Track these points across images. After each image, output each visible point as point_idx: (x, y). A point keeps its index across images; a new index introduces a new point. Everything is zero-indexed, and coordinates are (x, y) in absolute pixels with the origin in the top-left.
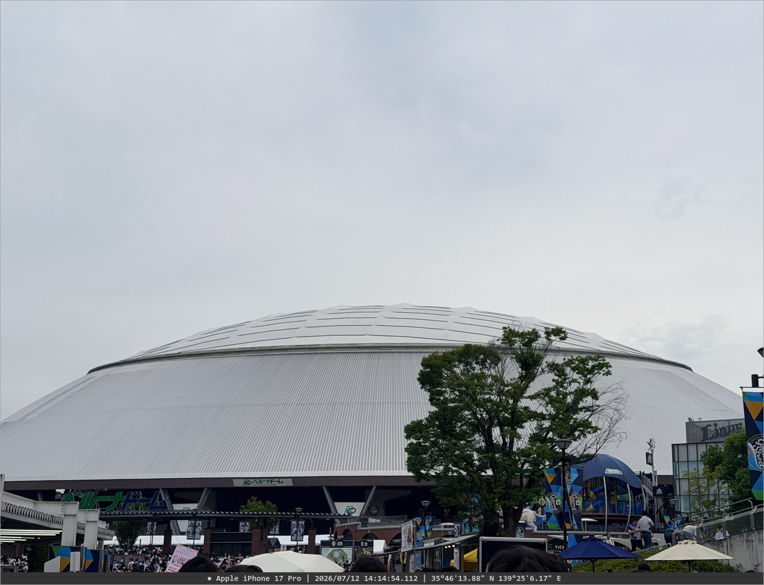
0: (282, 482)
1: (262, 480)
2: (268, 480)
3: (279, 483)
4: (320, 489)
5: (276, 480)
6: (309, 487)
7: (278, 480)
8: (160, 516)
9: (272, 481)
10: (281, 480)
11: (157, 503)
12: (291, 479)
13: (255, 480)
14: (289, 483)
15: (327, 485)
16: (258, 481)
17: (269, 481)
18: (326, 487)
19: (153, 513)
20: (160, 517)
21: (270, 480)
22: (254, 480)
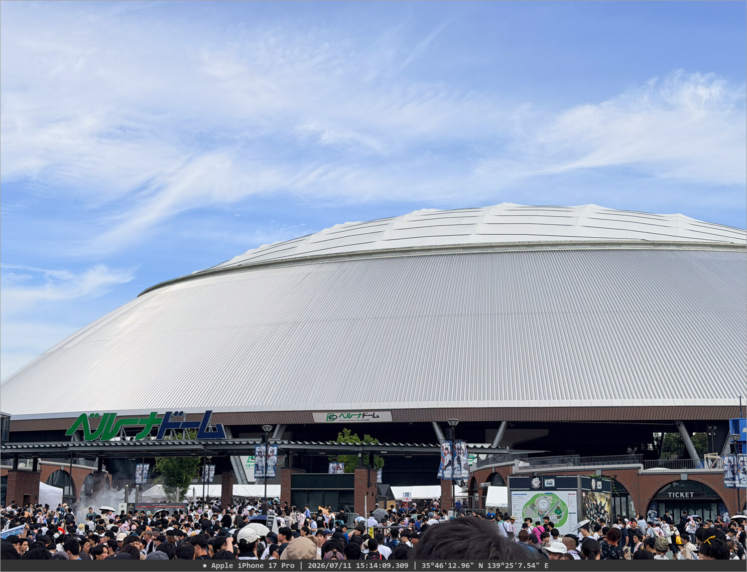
0: (378, 417)
1: (351, 413)
2: (358, 413)
3: (373, 417)
4: (429, 425)
5: (369, 413)
6: (414, 423)
7: (372, 413)
8: (215, 448)
9: (364, 415)
10: (376, 414)
11: (208, 429)
12: (390, 412)
13: (342, 414)
14: (387, 418)
15: (439, 421)
16: (345, 416)
17: (360, 415)
18: (438, 423)
19: (203, 443)
20: (214, 450)
21: (362, 413)
22: (340, 413)
